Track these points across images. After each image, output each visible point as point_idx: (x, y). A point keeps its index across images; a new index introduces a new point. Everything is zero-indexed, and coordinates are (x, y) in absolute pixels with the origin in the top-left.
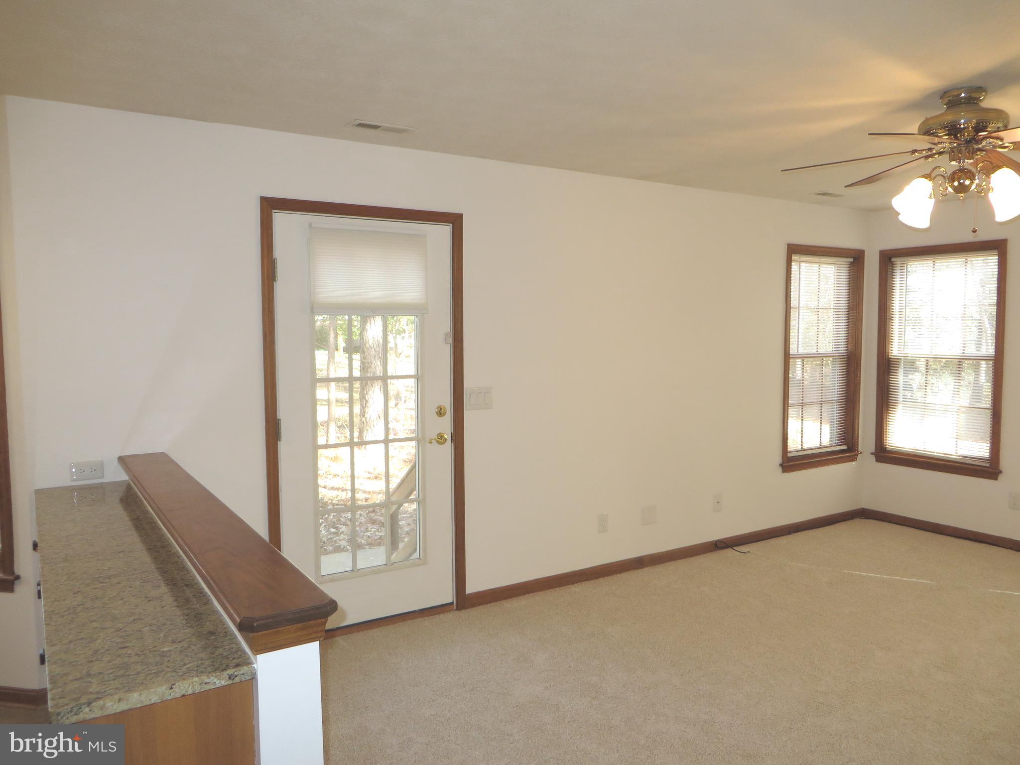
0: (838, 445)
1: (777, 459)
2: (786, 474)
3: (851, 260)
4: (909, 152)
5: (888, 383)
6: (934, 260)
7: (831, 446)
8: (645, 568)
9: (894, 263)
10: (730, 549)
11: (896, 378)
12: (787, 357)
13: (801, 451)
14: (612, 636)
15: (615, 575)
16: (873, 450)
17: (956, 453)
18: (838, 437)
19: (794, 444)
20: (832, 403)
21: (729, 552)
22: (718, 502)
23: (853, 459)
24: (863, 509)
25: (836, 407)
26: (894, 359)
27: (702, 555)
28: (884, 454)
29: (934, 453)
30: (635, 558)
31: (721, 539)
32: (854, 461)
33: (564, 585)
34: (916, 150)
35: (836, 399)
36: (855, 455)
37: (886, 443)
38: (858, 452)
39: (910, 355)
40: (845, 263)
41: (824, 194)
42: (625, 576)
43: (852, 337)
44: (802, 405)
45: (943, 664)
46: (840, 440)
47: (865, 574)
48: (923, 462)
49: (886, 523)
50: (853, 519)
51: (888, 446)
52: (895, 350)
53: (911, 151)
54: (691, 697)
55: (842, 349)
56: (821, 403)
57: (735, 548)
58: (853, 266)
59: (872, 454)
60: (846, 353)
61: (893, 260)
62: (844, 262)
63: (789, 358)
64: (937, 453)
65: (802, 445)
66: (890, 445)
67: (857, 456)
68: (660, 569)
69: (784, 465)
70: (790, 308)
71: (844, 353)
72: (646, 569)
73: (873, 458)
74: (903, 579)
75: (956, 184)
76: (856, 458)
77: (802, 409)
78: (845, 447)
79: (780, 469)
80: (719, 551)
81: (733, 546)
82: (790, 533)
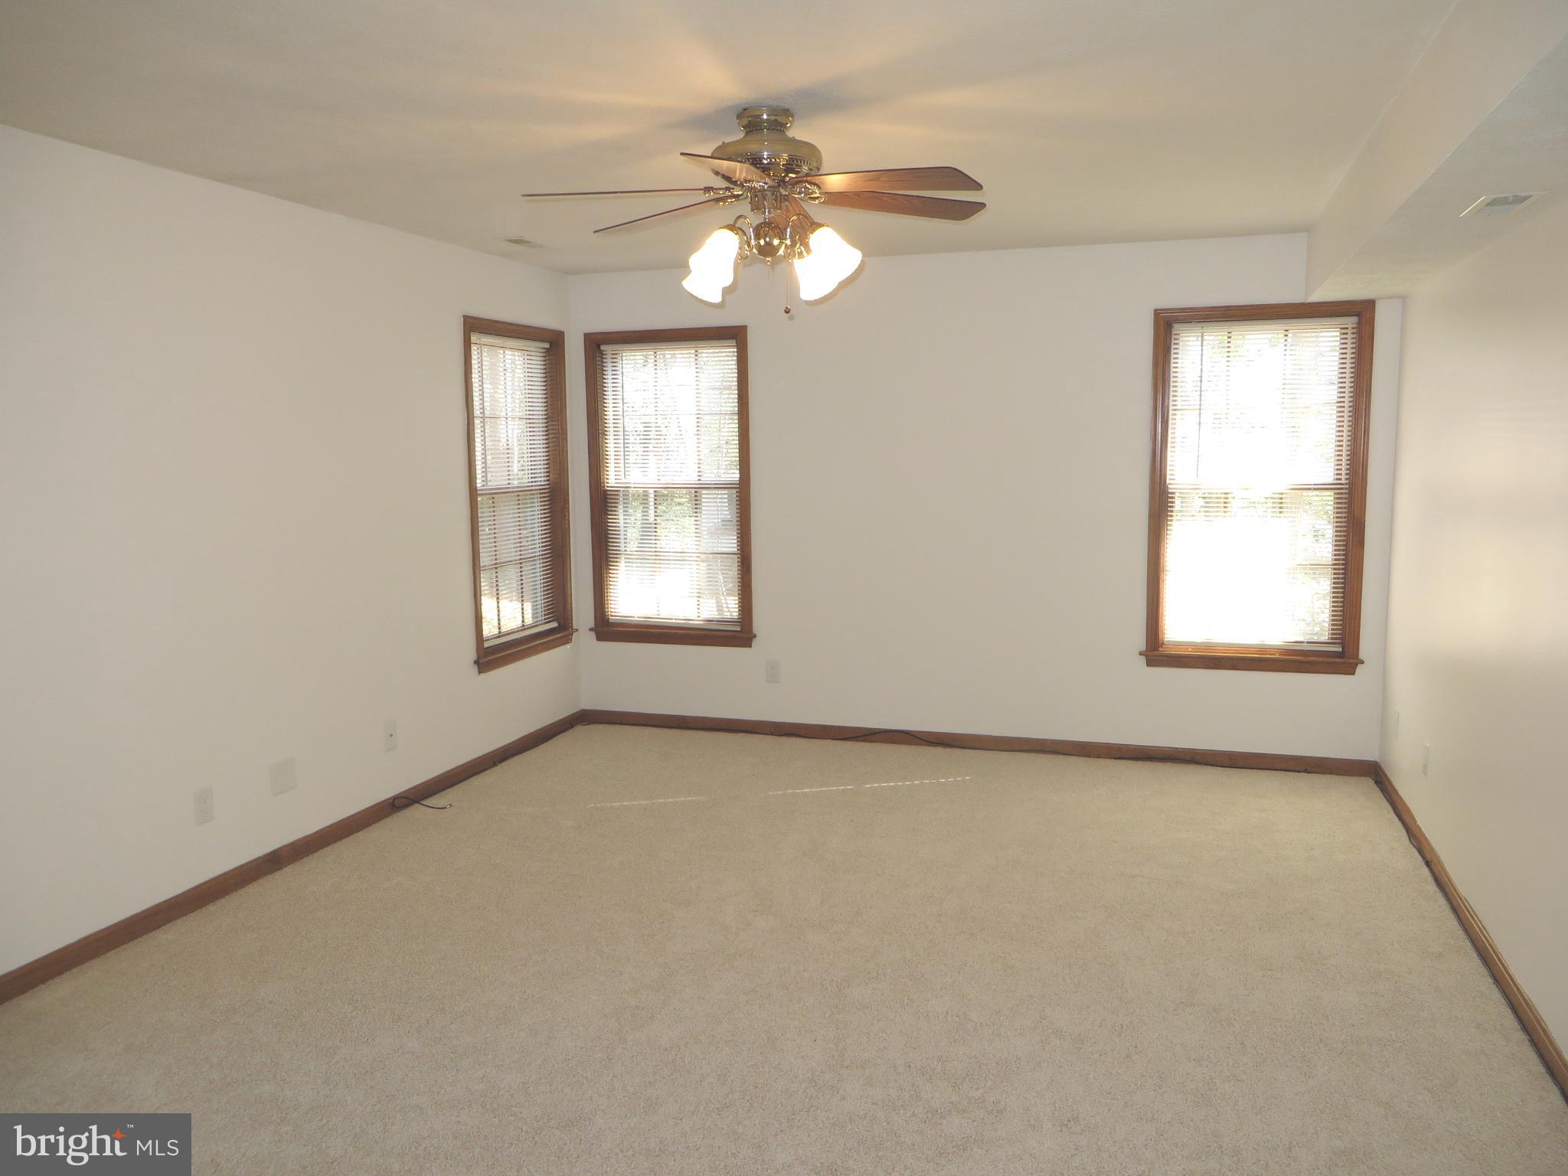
0: (545, 623)
1: (471, 654)
2: (483, 676)
3: (547, 345)
4: (701, 189)
5: (605, 526)
6: (655, 351)
7: (537, 626)
8: (285, 869)
9: (604, 353)
10: (417, 805)
11: (615, 519)
12: (473, 492)
13: (499, 637)
14: (271, 1003)
15: (234, 893)
16: (592, 625)
17: (698, 617)
18: (544, 611)
19: (489, 629)
20: (533, 561)
21: (416, 812)
22: (391, 735)
23: (566, 640)
24: (583, 710)
25: (538, 566)
26: (611, 491)
27: (374, 825)
28: (608, 630)
29: (672, 619)
30: (265, 856)
31: (404, 792)
32: (568, 643)
33: (140, 936)
34: (712, 188)
35: (538, 554)
36: (569, 635)
37: (608, 612)
38: (572, 629)
39: (632, 485)
40: (538, 350)
41: (519, 242)
42: (253, 889)
43: (555, 462)
44: (496, 566)
45: (759, 905)
46: (548, 614)
47: (618, 804)
48: (660, 634)
49: (617, 726)
50: (572, 727)
51: (612, 616)
52: (612, 478)
53: (702, 188)
54: (447, 1063)
55: (541, 480)
56: (521, 562)
57: (424, 802)
58: (549, 355)
59: (591, 630)
60: (548, 485)
61: (602, 347)
62: (537, 348)
63: (477, 495)
64: (675, 619)
65: (499, 628)
66: (613, 614)
67: (572, 634)
68: (312, 862)
69: (481, 661)
70: (473, 417)
71: (544, 485)
72: (288, 869)
73: (593, 635)
74: (666, 800)
75: (762, 242)
76: (571, 639)
77: (496, 573)
78: (554, 625)
79: (475, 669)
80: (398, 814)
81: (423, 799)
82: (495, 765)
